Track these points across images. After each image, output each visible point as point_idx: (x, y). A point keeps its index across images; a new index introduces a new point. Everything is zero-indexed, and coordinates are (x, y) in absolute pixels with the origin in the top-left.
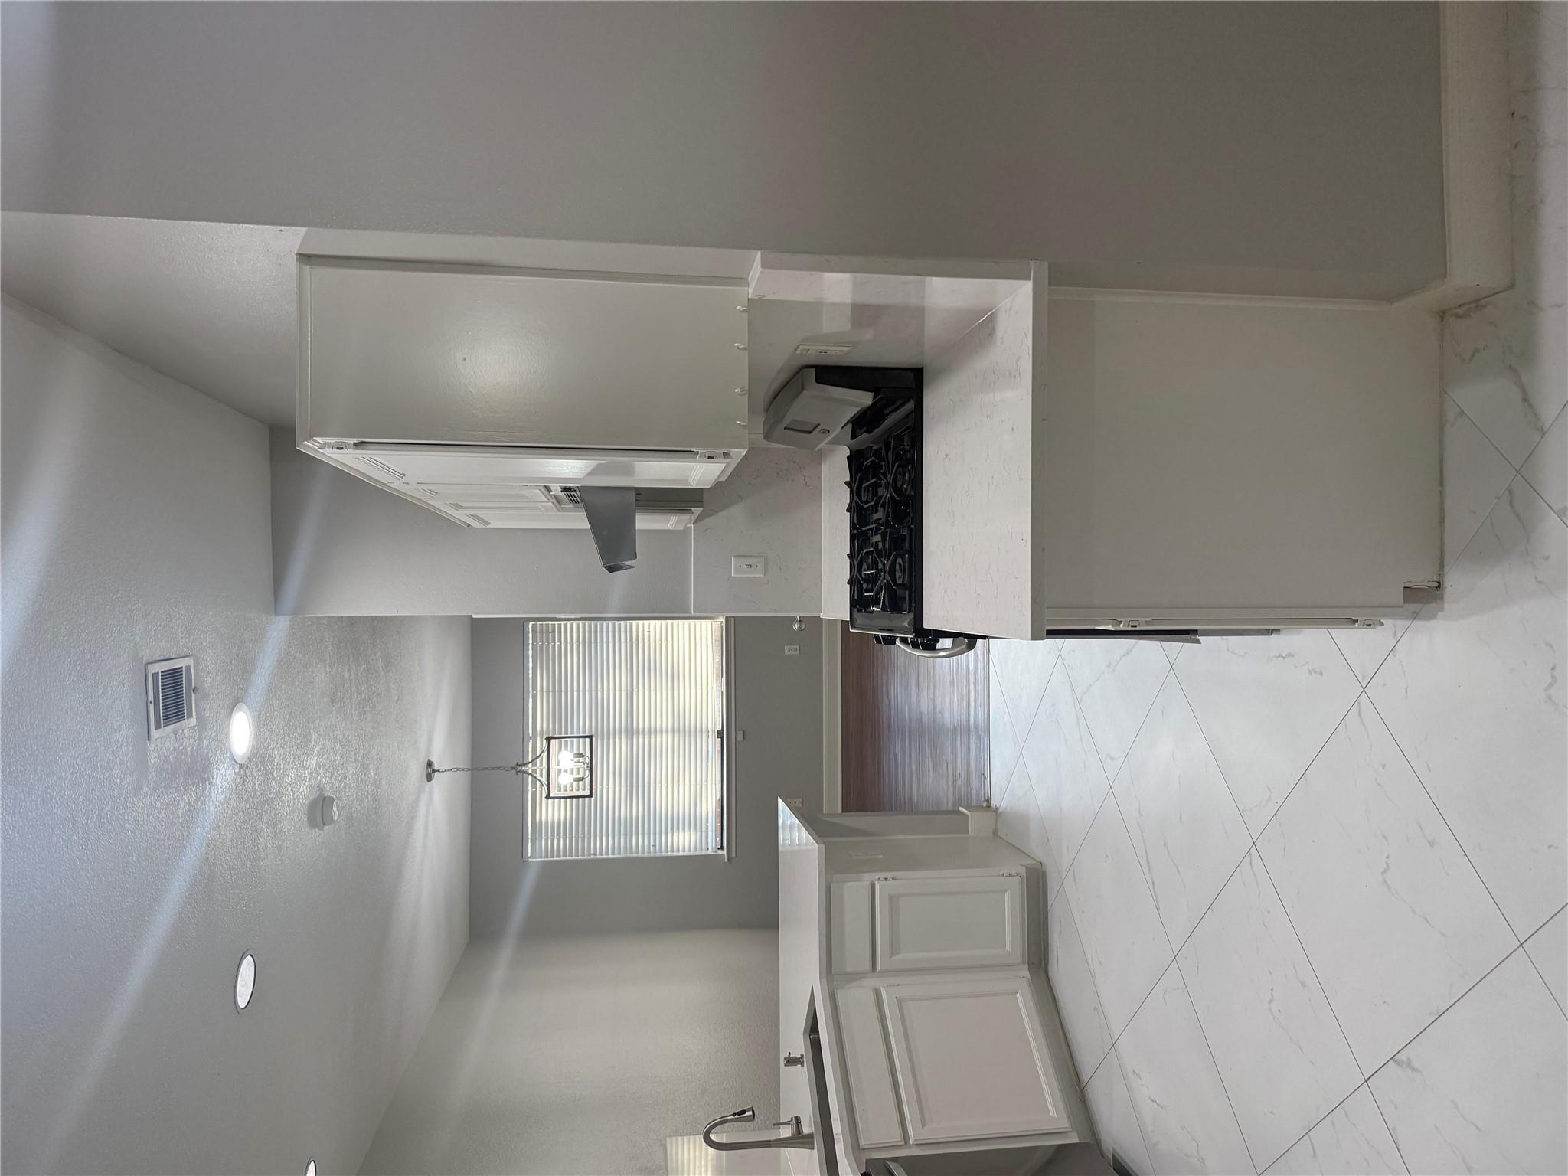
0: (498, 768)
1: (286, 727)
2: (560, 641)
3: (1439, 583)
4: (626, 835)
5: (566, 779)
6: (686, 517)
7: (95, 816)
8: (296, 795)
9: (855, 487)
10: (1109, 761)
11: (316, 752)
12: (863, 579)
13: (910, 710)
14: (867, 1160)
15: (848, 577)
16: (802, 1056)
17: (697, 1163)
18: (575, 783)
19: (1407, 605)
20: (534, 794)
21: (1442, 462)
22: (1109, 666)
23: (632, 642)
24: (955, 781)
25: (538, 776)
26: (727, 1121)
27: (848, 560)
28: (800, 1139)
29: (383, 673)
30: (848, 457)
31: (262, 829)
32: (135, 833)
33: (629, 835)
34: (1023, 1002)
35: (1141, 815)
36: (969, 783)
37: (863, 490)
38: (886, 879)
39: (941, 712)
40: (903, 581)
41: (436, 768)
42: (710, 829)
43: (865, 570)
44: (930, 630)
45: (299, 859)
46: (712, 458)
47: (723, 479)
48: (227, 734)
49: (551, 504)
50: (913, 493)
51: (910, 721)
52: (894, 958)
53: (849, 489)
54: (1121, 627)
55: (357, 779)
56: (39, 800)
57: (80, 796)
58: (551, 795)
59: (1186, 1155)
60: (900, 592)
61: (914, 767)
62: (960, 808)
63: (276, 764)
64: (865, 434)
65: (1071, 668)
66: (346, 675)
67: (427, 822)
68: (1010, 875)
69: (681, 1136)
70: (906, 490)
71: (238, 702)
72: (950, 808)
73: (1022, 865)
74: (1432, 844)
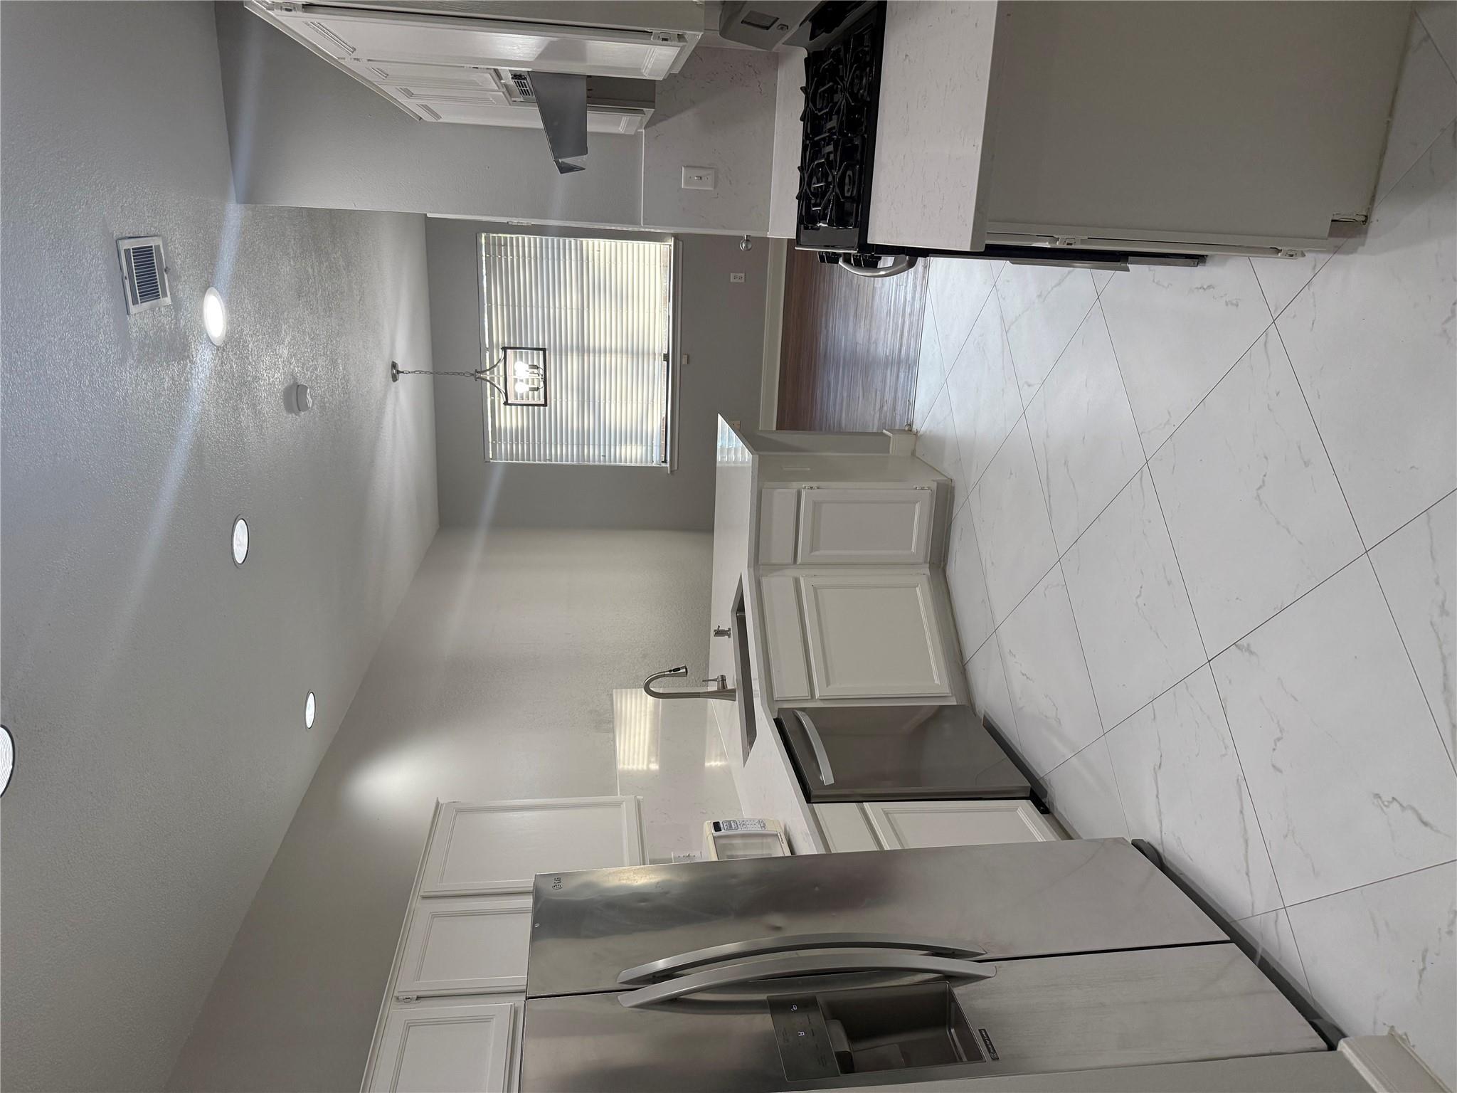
0: (459, 374)
1: (257, 316)
2: (512, 255)
3: (1366, 216)
4: (578, 445)
5: (522, 388)
6: (637, 118)
7: (87, 381)
8: (271, 380)
9: (811, 93)
10: (1026, 386)
11: (287, 342)
12: (812, 193)
13: (846, 340)
14: (779, 709)
15: (797, 191)
16: (730, 629)
17: (638, 709)
18: (530, 393)
19: (1331, 239)
20: (493, 402)
21: (1396, 90)
22: (1039, 296)
23: (582, 260)
24: (882, 407)
25: (496, 383)
26: (664, 676)
27: (798, 174)
28: (724, 693)
29: (344, 272)
30: (806, 60)
31: (243, 409)
32: (126, 401)
33: (581, 445)
34: (922, 594)
35: (1048, 437)
36: (894, 409)
37: (818, 95)
38: (811, 488)
39: (876, 343)
40: (852, 193)
41: (400, 370)
42: (654, 444)
43: (814, 184)
44: (874, 245)
45: (279, 440)
46: (666, 40)
47: (676, 71)
48: (201, 316)
49: (501, 93)
50: (868, 99)
51: (846, 351)
52: (813, 554)
53: (804, 96)
54: (1058, 245)
55: (327, 373)
56: (33, 360)
57: (70, 360)
58: (509, 402)
59: (1046, 717)
60: (848, 206)
61: (845, 395)
62: (884, 431)
63: (250, 350)
64: (824, 34)
65: (1004, 299)
66: (310, 270)
67: (394, 415)
68: (923, 489)
69: (625, 688)
70: (862, 96)
71: (209, 287)
72: (875, 430)
73: (934, 481)
74: (1306, 464)
